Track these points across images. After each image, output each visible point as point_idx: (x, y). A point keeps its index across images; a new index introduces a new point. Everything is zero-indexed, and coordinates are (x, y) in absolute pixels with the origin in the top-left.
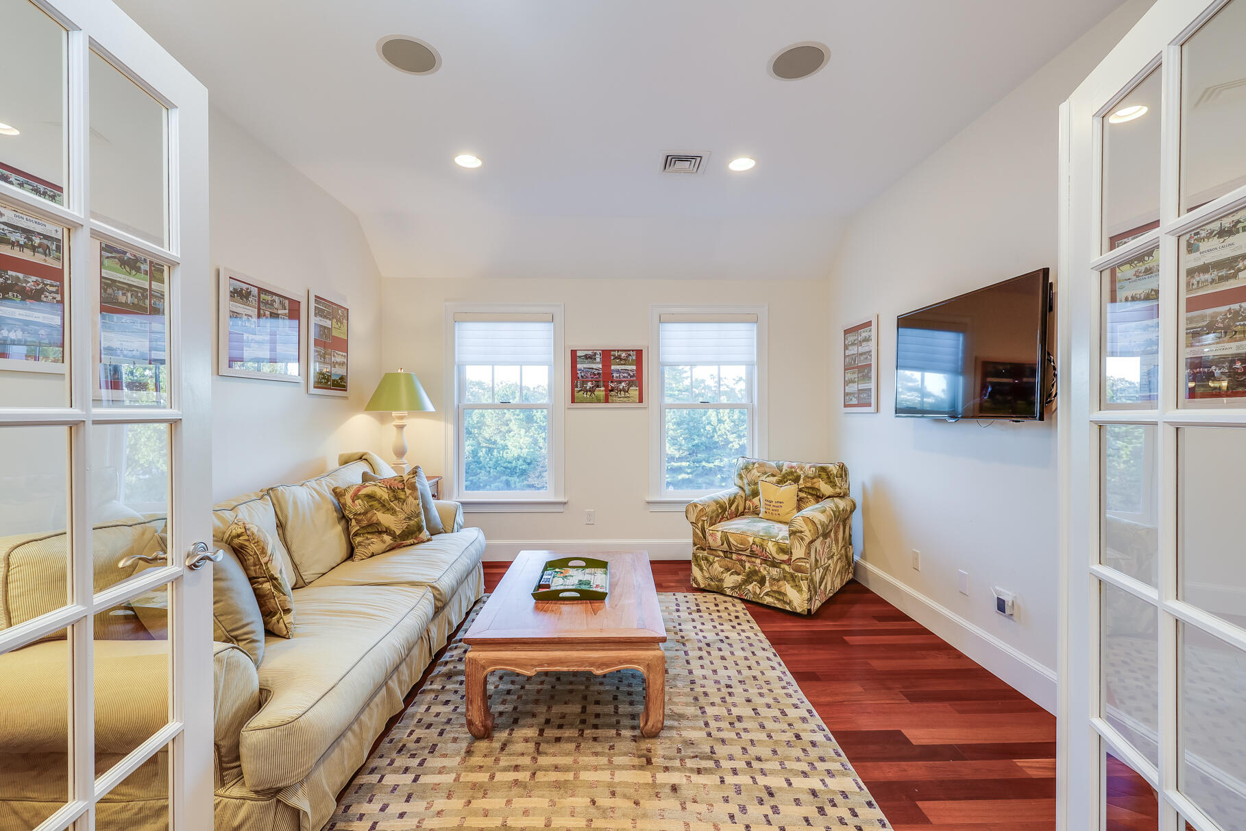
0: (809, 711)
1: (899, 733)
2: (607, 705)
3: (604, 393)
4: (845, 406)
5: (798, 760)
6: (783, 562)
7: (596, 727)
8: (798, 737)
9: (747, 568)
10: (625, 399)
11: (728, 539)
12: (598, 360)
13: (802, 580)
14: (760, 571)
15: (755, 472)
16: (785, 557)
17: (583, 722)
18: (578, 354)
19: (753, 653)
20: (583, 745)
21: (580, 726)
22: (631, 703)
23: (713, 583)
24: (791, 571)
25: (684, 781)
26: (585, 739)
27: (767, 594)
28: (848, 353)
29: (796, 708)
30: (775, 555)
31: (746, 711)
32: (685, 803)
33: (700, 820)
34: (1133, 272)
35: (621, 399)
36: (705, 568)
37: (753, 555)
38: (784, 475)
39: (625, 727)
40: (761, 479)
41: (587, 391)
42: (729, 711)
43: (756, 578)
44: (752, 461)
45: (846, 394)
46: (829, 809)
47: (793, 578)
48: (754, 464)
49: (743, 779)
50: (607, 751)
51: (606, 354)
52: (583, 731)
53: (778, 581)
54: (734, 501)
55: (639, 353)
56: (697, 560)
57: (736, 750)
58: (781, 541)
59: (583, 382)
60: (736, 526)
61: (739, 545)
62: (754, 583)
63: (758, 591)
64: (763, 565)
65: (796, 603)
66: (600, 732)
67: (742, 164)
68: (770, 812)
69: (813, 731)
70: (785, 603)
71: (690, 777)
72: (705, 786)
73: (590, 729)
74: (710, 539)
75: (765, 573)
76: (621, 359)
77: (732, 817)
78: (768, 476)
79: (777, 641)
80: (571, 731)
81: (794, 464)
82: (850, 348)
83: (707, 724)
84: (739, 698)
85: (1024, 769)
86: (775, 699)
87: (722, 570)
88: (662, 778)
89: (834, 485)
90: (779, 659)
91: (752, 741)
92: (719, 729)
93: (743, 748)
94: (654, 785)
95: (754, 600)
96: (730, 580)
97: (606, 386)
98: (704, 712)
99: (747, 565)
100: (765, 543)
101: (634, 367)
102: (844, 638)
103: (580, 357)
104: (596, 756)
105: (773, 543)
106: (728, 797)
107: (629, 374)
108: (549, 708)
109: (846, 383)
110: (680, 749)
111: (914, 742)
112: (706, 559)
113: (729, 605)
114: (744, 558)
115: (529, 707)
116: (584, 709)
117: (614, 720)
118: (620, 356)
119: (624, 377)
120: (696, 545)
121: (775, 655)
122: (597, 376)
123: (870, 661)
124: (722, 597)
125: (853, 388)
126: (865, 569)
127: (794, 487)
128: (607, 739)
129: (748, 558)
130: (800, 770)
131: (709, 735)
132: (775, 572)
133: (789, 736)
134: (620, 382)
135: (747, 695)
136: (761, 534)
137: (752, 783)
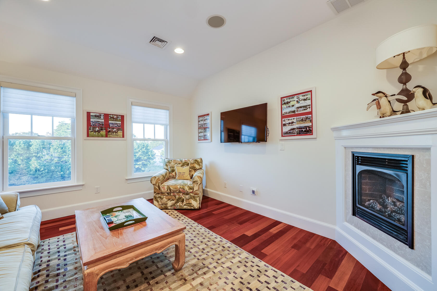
0: (220, 238)
1: (244, 235)
2: (152, 266)
3: (105, 133)
4: (199, 140)
5: (229, 254)
6: (191, 192)
7: (153, 278)
8: (223, 247)
9: (177, 197)
10: (116, 136)
11: (170, 188)
12: (102, 118)
13: (197, 197)
14: (182, 197)
15: (172, 163)
16: (191, 191)
17: (146, 279)
18: (91, 114)
19: (191, 226)
20: (153, 288)
21: (146, 281)
22: (162, 261)
23: (163, 206)
24: (193, 195)
25: (202, 280)
26: (152, 286)
27: (185, 205)
28: (199, 123)
29: (217, 238)
30: (188, 191)
31: (204, 246)
32: (209, 287)
33: (218, 290)
34: (286, 106)
35: (114, 136)
36: (159, 201)
37: (180, 192)
38: (183, 164)
39: (167, 272)
40: (175, 165)
41: (96, 132)
42: (198, 248)
43: (180, 200)
44: (171, 159)
45: (199, 136)
46: (247, 264)
47: (194, 197)
48: (172, 160)
49: (219, 269)
50: (166, 285)
51: (107, 116)
52: (149, 282)
53: (189, 199)
54: (166, 174)
55: (123, 117)
56: (156, 199)
57: (210, 260)
58: (190, 185)
59: (94, 127)
60: (171, 183)
61: (174, 190)
62: (180, 202)
63: (181, 205)
64: (183, 195)
65: (195, 206)
66: (157, 279)
67: (179, 51)
68: (234, 275)
69: (226, 243)
70: (191, 206)
71: (203, 277)
72: (210, 277)
73: (151, 280)
74: (162, 189)
75: (184, 198)
76: (114, 119)
77: (226, 283)
78: (178, 164)
79: (196, 219)
80: (143, 285)
81: (186, 159)
82: (200, 122)
83: (195, 256)
84: (198, 243)
85: (273, 232)
86: (209, 238)
87: (167, 200)
88: (195, 283)
89: (200, 165)
90: (200, 225)
91: (212, 255)
92: (200, 256)
93: (212, 258)
94: (193, 287)
95: (180, 208)
96: (170, 203)
97: (106, 130)
98: (191, 252)
99: (177, 196)
100: (184, 187)
101: (120, 123)
102: (213, 213)
103: (92, 116)
104: (163, 289)
105: (187, 187)
106: (220, 277)
107: (118, 125)
108: (125, 281)
109: (199, 133)
110: (193, 269)
111: (249, 235)
112: (160, 197)
113: (172, 212)
114: (176, 194)
115: (113, 286)
116: (143, 273)
117: (159, 271)
118: (113, 117)
119: (115, 126)
120: (156, 193)
121: (198, 224)
122: (102, 125)
123: (224, 217)
124: (167, 210)
125: (202, 134)
126: (207, 191)
127: (188, 167)
128: (162, 280)
129: (177, 194)
130: (232, 257)
131: (198, 259)
132: (187, 197)
133: (221, 248)
134: (113, 128)
135: (200, 240)
136: (182, 184)
137: (223, 268)
